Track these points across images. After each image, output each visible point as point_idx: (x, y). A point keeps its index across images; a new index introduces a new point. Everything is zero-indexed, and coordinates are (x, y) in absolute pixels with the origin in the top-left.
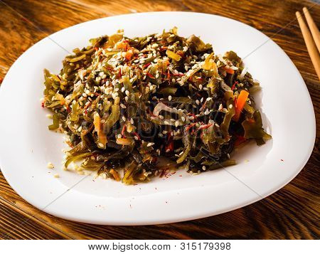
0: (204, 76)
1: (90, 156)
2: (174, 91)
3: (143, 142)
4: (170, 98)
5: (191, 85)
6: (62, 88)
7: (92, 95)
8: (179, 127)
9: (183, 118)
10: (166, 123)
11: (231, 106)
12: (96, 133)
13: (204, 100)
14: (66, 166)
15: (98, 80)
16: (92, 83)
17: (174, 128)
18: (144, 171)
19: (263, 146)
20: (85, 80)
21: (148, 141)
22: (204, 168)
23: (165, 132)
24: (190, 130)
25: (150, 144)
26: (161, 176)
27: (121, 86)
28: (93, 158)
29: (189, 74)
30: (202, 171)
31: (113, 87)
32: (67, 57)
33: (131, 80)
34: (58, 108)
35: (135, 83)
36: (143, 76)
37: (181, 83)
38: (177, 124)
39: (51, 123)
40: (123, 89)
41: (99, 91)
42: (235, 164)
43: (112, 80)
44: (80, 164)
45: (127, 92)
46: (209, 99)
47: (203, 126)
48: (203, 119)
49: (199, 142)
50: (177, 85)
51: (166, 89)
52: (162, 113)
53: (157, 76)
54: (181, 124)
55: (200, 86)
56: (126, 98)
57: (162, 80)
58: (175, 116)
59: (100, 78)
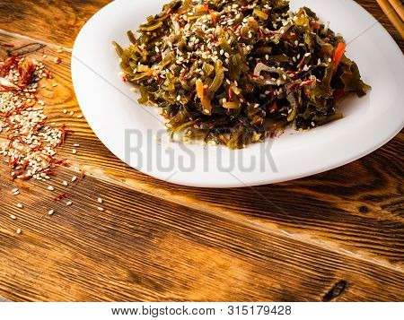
0: (297, 31)
1: (192, 126)
2: (269, 50)
3: (248, 104)
4: (267, 57)
5: (286, 42)
6: (145, 58)
7: (188, 61)
8: (281, 86)
9: (285, 77)
10: (268, 82)
11: (330, 60)
12: (198, 100)
13: (301, 57)
14: (172, 137)
15: (190, 45)
16: (185, 49)
17: (275, 87)
18: (255, 133)
19: (364, 97)
20: (173, 47)
21: (253, 102)
22: (313, 124)
23: (267, 92)
24: (293, 88)
25: (256, 105)
26: (271, 136)
27: (219, 48)
28: (196, 127)
29: (282, 31)
30: (312, 127)
31: (210, 50)
32: (142, 26)
33: (229, 42)
34: (144, 81)
35: (233, 44)
36: (237, 37)
37: (276, 41)
38: (279, 82)
39: (139, 96)
40: (222, 52)
41: (194, 57)
42: (342, 117)
43: (206, 44)
44: (183, 134)
45: (227, 55)
46: (307, 55)
47: (303, 83)
48: (303, 76)
49: (305, 98)
50: (271, 44)
51: (261, 49)
52: (262, 73)
53: (250, 36)
54: (283, 83)
55: (296, 42)
56: (227, 60)
57: (256, 40)
58: (276, 76)
59: (192, 44)
